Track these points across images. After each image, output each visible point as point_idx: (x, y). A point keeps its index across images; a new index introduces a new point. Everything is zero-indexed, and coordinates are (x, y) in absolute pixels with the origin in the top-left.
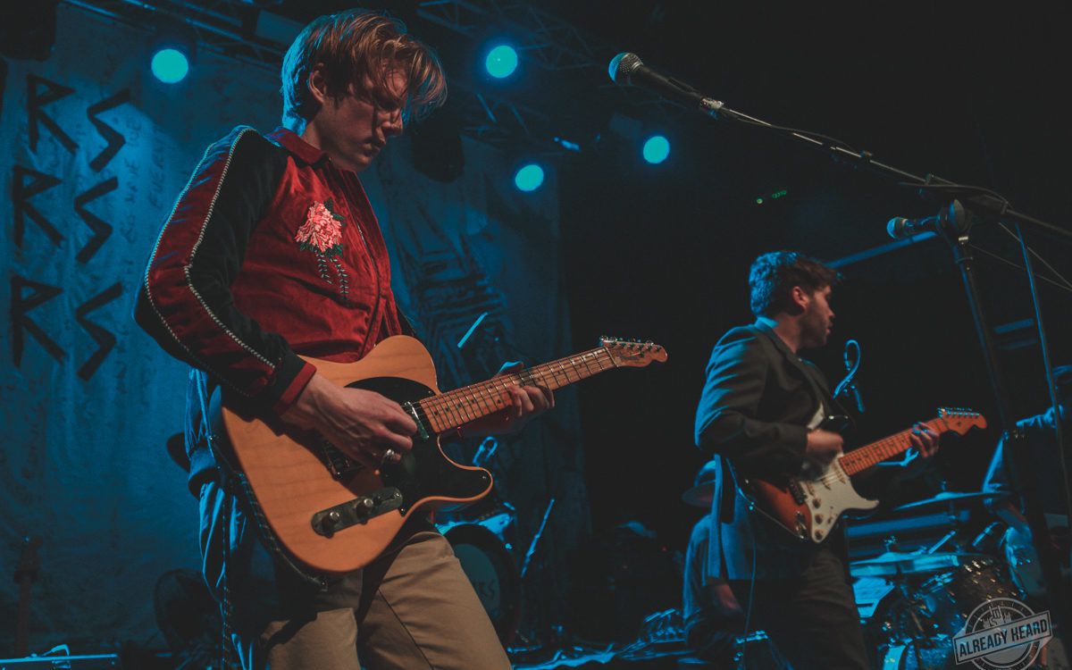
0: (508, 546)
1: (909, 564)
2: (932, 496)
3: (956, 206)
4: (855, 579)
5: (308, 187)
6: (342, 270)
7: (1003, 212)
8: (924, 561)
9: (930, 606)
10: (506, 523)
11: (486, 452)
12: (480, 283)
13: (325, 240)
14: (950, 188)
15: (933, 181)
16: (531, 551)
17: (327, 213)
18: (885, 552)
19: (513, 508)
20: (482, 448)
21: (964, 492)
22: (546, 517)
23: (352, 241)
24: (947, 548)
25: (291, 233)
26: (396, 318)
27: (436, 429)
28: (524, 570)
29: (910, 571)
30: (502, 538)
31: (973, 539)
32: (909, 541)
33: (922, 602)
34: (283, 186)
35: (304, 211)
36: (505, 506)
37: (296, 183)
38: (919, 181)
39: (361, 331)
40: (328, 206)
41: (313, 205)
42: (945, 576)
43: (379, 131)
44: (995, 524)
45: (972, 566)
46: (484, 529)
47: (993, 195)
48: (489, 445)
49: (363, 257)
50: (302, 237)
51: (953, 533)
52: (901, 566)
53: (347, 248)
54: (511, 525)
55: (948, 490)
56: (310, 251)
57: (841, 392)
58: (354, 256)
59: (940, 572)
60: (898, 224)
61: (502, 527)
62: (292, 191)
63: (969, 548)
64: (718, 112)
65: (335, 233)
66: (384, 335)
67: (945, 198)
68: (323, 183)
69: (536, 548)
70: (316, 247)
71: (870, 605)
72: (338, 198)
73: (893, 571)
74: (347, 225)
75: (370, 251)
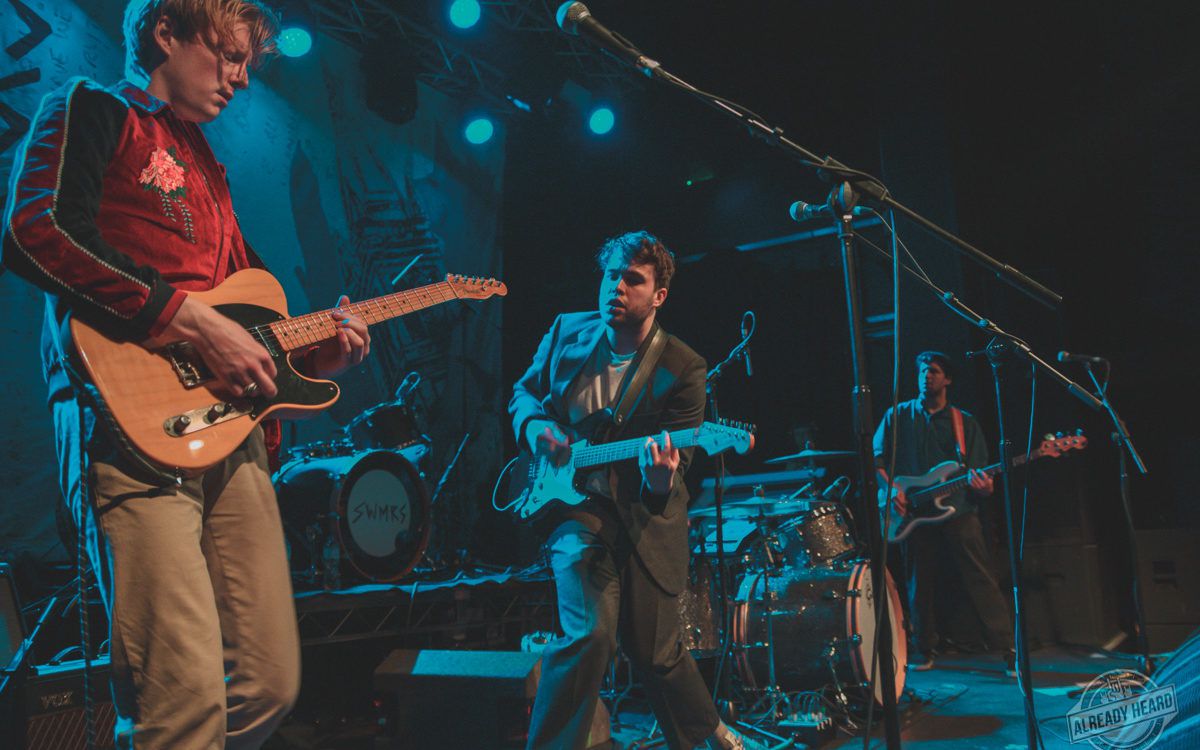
0: (422, 474)
1: (769, 507)
2: (797, 453)
3: (846, 187)
4: (725, 521)
5: (149, 133)
6: (186, 211)
7: (882, 199)
8: (783, 505)
9: (781, 543)
10: (422, 453)
11: (409, 386)
12: (419, 227)
13: (169, 182)
14: (843, 171)
15: (830, 163)
16: (443, 480)
17: (170, 159)
18: (753, 496)
19: (429, 440)
20: (405, 382)
21: (824, 451)
22: (460, 450)
23: (194, 184)
24: (803, 496)
25: (135, 176)
26: (244, 256)
27: (285, 347)
28: (436, 496)
29: (771, 514)
30: (417, 467)
31: (823, 490)
32: (774, 489)
33: (775, 539)
34: (126, 132)
35: (147, 155)
36: (423, 438)
37: (138, 131)
38: (819, 162)
39: (209, 265)
40: (170, 153)
41: (156, 150)
42: (798, 518)
43: (225, 83)
44: (842, 477)
45: (819, 511)
46: (401, 457)
47: (875, 182)
48: (412, 379)
49: (206, 200)
50: (145, 179)
51: (809, 485)
52: (764, 510)
53: (190, 190)
54: (427, 454)
55: (810, 448)
56: (154, 192)
57: (734, 356)
58: (198, 199)
59: (794, 515)
60: (799, 207)
61: (418, 456)
62: (135, 137)
63: (820, 497)
64: (653, 71)
65: (178, 177)
66: (232, 270)
67: (838, 179)
68: (166, 131)
69: (447, 478)
70: (159, 188)
71: (736, 541)
72: (182, 147)
73: (755, 514)
74: (190, 170)
75: (213, 195)
